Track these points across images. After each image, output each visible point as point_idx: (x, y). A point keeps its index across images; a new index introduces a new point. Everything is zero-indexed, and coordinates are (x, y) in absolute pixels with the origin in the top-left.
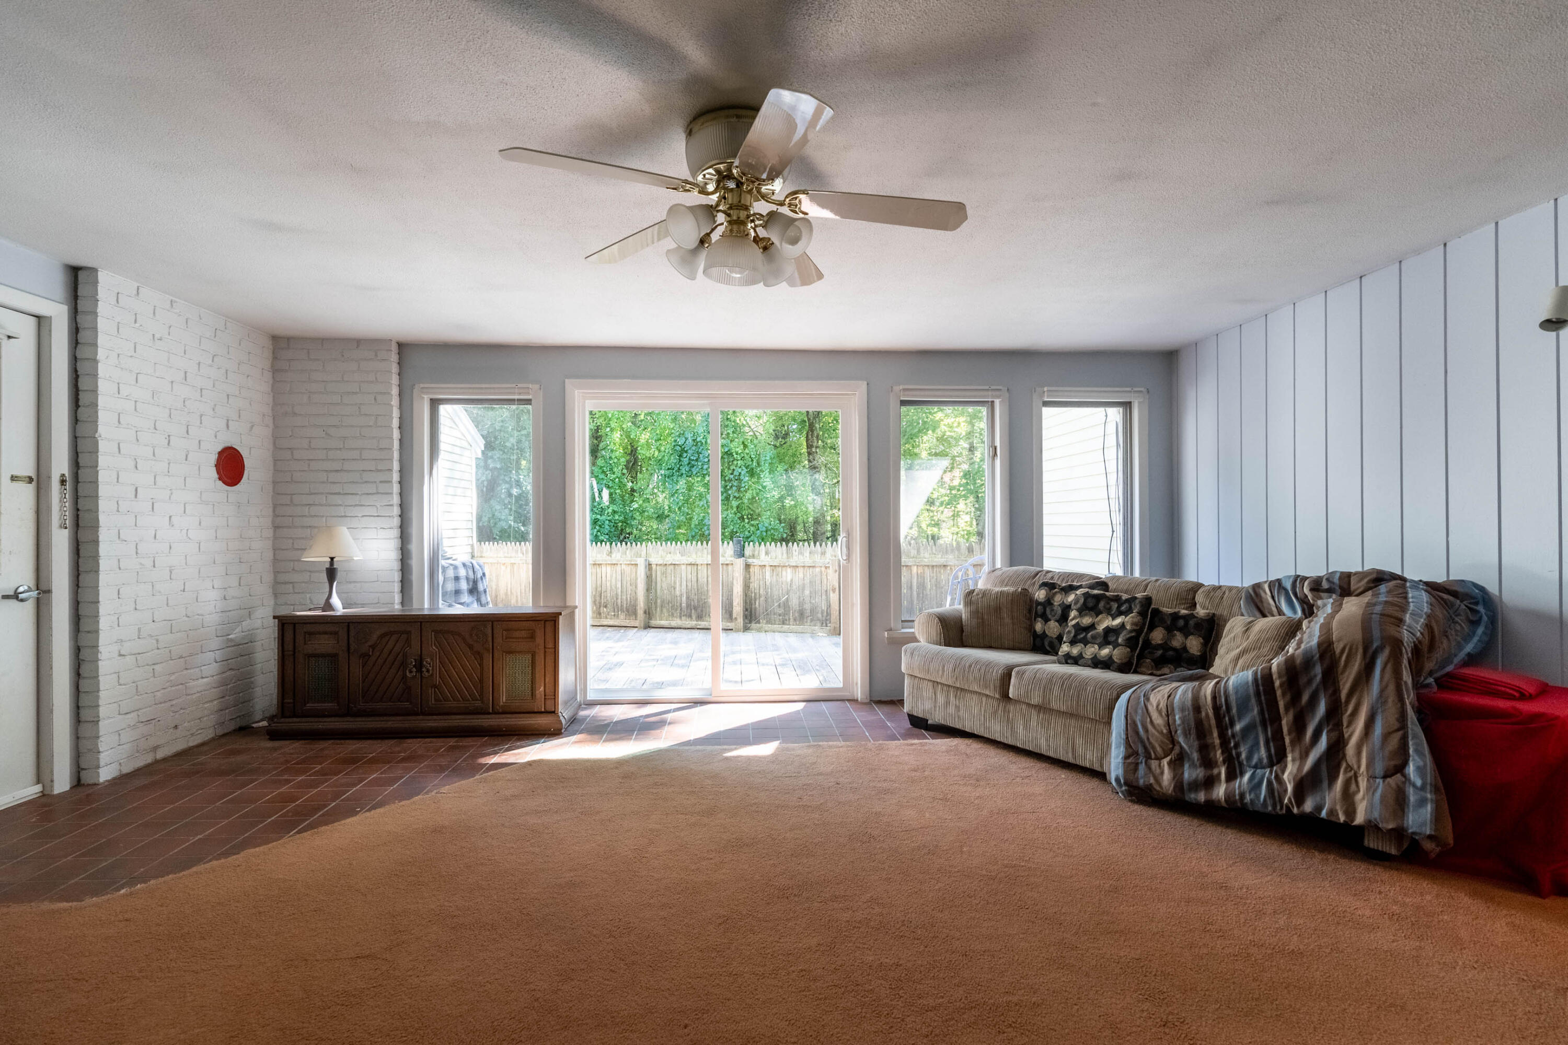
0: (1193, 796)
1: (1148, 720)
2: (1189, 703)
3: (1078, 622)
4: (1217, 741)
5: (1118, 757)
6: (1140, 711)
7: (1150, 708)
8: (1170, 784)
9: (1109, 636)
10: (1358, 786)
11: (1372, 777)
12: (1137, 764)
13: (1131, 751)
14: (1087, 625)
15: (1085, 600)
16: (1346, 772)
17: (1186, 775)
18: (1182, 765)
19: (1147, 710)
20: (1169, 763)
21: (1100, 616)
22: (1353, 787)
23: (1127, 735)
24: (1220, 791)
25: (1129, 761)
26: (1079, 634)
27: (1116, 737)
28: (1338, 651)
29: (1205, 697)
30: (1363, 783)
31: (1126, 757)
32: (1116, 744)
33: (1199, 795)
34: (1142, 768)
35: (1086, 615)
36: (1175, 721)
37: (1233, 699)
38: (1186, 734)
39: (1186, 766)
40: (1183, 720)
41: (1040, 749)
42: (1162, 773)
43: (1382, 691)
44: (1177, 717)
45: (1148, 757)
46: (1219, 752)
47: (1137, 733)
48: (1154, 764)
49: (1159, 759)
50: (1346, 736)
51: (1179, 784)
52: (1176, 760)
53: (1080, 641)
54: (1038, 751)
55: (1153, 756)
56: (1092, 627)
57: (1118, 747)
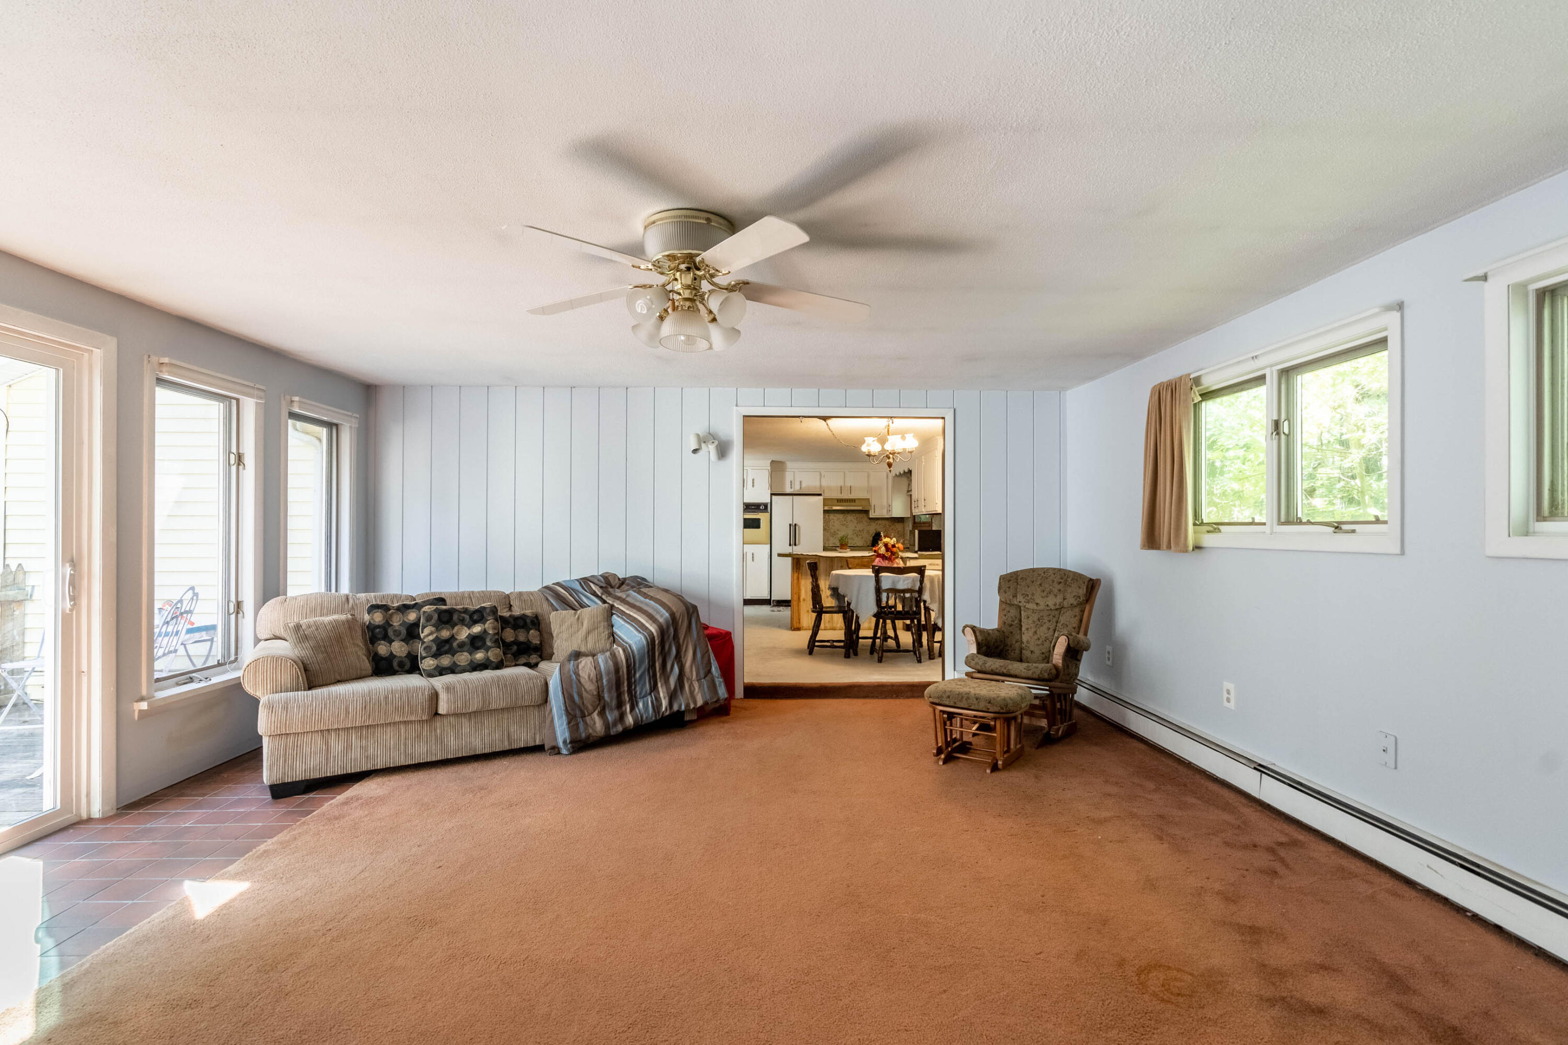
0: (614, 730)
1: (583, 689)
2: (612, 668)
3: (437, 636)
4: (626, 689)
5: (562, 725)
6: (575, 686)
7: (582, 681)
8: (602, 729)
9: (476, 642)
10: (694, 687)
11: (699, 680)
12: (578, 724)
13: (571, 717)
14: (448, 637)
15: (439, 616)
16: (687, 682)
17: (609, 718)
18: (605, 713)
19: (580, 682)
20: (598, 715)
21: (456, 628)
22: (692, 689)
23: (566, 707)
24: (630, 720)
25: (572, 724)
26: (443, 646)
27: (557, 711)
28: (678, 617)
29: (622, 660)
30: (696, 685)
31: (569, 723)
32: (558, 716)
33: (617, 727)
34: (581, 726)
35: (443, 628)
36: (603, 683)
37: (637, 657)
38: (610, 691)
39: (607, 712)
40: (609, 681)
41: (475, 750)
42: (595, 723)
43: (698, 633)
44: (604, 681)
45: (583, 716)
46: (626, 695)
47: (572, 700)
48: (588, 719)
49: (590, 714)
50: (684, 663)
51: (607, 726)
52: (601, 711)
53: (446, 653)
54: (472, 753)
55: (586, 714)
56: (453, 637)
57: (560, 718)
